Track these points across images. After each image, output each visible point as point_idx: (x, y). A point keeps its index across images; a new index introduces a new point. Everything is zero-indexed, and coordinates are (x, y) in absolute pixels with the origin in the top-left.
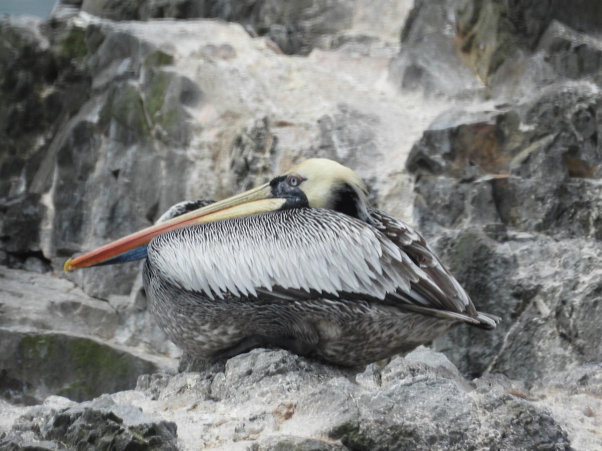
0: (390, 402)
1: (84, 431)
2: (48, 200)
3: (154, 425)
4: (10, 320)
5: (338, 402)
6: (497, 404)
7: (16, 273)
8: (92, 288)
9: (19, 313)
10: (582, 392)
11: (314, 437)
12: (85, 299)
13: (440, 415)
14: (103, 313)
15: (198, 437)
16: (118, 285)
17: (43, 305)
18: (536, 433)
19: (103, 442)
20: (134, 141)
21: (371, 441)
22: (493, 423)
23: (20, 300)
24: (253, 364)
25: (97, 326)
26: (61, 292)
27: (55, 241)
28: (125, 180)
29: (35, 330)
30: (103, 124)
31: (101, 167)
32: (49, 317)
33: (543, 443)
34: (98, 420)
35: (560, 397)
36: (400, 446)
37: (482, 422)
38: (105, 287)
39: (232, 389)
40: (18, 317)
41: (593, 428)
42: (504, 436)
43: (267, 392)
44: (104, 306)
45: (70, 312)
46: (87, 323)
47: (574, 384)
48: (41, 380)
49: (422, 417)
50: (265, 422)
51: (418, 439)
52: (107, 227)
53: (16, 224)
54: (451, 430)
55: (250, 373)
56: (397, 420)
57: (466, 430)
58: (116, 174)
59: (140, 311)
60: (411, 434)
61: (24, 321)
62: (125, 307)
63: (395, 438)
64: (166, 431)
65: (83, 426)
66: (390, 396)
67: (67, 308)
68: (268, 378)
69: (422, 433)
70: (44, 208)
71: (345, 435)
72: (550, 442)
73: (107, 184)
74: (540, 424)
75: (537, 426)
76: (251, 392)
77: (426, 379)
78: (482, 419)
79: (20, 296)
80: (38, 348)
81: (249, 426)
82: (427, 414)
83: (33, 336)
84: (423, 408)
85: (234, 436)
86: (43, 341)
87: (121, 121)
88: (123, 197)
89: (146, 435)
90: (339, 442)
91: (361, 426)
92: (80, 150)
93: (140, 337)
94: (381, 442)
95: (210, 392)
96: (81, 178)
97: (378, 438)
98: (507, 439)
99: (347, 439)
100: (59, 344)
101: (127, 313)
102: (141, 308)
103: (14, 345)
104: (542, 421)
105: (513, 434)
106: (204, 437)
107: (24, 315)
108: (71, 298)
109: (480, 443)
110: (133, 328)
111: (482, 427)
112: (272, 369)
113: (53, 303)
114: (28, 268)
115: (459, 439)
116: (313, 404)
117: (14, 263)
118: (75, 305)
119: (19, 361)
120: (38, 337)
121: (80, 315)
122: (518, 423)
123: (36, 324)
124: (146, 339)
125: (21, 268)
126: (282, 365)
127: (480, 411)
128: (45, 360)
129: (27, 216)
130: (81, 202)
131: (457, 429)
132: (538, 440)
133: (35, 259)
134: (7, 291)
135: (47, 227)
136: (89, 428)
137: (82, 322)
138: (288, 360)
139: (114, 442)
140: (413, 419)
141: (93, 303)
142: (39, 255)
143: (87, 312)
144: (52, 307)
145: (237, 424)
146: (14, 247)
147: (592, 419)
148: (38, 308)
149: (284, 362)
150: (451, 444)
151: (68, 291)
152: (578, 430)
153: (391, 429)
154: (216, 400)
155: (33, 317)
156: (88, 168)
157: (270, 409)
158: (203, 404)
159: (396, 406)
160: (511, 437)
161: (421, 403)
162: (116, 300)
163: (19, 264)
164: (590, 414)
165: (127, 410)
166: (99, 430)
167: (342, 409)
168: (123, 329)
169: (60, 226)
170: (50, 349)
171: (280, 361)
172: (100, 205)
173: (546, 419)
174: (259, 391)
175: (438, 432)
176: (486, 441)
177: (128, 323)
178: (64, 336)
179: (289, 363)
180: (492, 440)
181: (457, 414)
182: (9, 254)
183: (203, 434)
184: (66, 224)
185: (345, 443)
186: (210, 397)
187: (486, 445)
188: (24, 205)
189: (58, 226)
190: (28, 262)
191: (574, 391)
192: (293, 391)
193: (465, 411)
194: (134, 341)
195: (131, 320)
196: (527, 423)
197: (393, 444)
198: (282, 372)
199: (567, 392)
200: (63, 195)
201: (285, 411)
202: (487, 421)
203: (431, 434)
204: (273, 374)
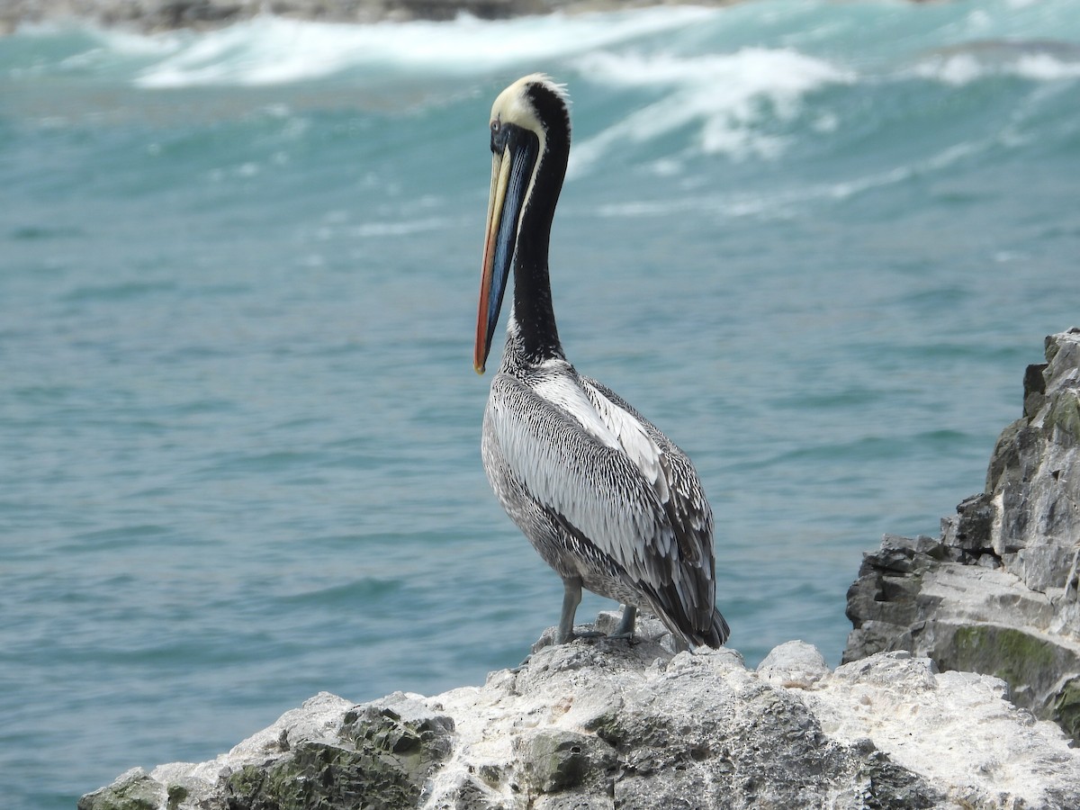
0: (652, 694)
1: (365, 727)
2: (999, 501)
3: (427, 720)
4: (948, 613)
5: (606, 696)
6: (755, 694)
7: (967, 569)
8: (1032, 582)
9: (957, 606)
10: (864, 681)
11: (572, 731)
12: (1024, 591)
13: (696, 706)
14: (1040, 605)
15: (480, 731)
16: (1054, 579)
17: (982, 598)
18: (787, 722)
19: (378, 738)
20: (1072, 445)
21: (625, 732)
22: (746, 713)
23: (961, 594)
24: (550, 660)
25: (1034, 617)
26: (1004, 586)
27: (1003, 539)
28: (1062, 480)
29: (969, 622)
30: (1047, 428)
31: (1043, 469)
32: (986, 610)
33: (793, 731)
34: (376, 716)
35: (839, 687)
36: (653, 736)
37: (737, 712)
38: (1043, 581)
39: (530, 685)
40: (956, 611)
41: (866, 715)
42: (755, 725)
43: (555, 687)
44: (1041, 598)
45: (1009, 604)
46: (1025, 614)
47: (857, 673)
48: (974, 668)
49: (680, 708)
50: (542, 716)
51: (671, 730)
52: (1047, 525)
53: (970, 523)
54: (705, 720)
55: (546, 668)
56: (655, 711)
57: (719, 720)
58: (1056, 475)
59: (1071, 602)
60: (664, 725)
61: (960, 614)
62: (1058, 599)
63: (649, 729)
64: (440, 727)
65: (364, 722)
66: (654, 689)
67: (1006, 601)
68: (559, 673)
69: (676, 724)
70: (995, 508)
71: (601, 728)
72: (799, 730)
73: (1048, 485)
74: (793, 713)
75: (788, 715)
76: (542, 687)
77: (692, 672)
78: (738, 709)
79: (964, 590)
80: (971, 639)
81: (527, 719)
82: (685, 705)
83: (967, 627)
84: (682, 700)
85: (512, 729)
86: (975, 632)
87: (1061, 427)
88: (1060, 496)
89: (418, 731)
90: (595, 734)
91: (618, 718)
92: (1024, 454)
93: (1071, 627)
94: (635, 733)
95: (514, 687)
96: (1025, 480)
97: (632, 730)
98: (758, 728)
99: (602, 730)
100: (989, 635)
101: (1060, 604)
102: (1071, 599)
103: (950, 636)
104: (793, 710)
105: (764, 723)
106: (486, 732)
107: (962, 609)
108: (1012, 591)
109: (731, 733)
110: (1065, 619)
111: (737, 717)
112: (565, 665)
113: (992, 596)
114: (982, 564)
115: (712, 729)
116: (587, 697)
117: (970, 559)
118: (1015, 598)
119: (955, 651)
120: (971, 629)
121: (1019, 607)
122: (770, 712)
123: (971, 616)
124: (1075, 629)
125: (975, 564)
126: (575, 660)
127: (738, 702)
128: (977, 650)
129: (980, 515)
130: (1025, 501)
131: (710, 719)
132: (788, 728)
133: (988, 555)
134: (951, 586)
135: (997, 526)
136: (369, 724)
137: (1021, 614)
138: (582, 656)
139: (387, 737)
140: (671, 710)
141: (1031, 596)
142: (991, 551)
143: (1025, 604)
144: (991, 601)
145: (516, 719)
146: (969, 545)
147: (868, 707)
148: (975, 601)
149: (578, 657)
150: (704, 734)
151: (1011, 585)
152: (845, 718)
153: (646, 720)
154: (519, 695)
155: (969, 610)
156: (1032, 471)
157: (553, 703)
158: (508, 699)
159: (658, 698)
160: (762, 726)
161: (682, 695)
162: (1052, 592)
163: (974, 561)
164: (867, 702)
165: (410, 707)
166: (376, 727)
167: (608, 702)
168: (1057, 619)
169: (1008, 525)
170: (981, 640)
171: (573, 657)
172: (1042, 504)
173: (799, 708)
174: (548, 685)
175: (692, 723)
176: (737, 730)
177: (1061, 613)
178: (994, 627)
179: (583, 658)
180: (742, 729)
181: (713, 706)
182: (964, 551)
183: (486, 728)
184: (1012, 523)
185: (601, 735)
186: (514, 692)
187: (737, 734)
188: (978, 505)
189: (1006, 524)
190: (982, 559)
191: (857, 680)
192: (580, 685)
193: (721, 702)
194: (1065, 631)
195: (1064, 611)
196: (779, 713)
197: (646, 735)
198: (575, 667)
199: (849, 681)
200: (1010, 496)
201: (565, 705)
202: (742, 711)
203: (685, 724)
204: (565, 669)
